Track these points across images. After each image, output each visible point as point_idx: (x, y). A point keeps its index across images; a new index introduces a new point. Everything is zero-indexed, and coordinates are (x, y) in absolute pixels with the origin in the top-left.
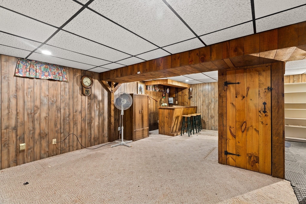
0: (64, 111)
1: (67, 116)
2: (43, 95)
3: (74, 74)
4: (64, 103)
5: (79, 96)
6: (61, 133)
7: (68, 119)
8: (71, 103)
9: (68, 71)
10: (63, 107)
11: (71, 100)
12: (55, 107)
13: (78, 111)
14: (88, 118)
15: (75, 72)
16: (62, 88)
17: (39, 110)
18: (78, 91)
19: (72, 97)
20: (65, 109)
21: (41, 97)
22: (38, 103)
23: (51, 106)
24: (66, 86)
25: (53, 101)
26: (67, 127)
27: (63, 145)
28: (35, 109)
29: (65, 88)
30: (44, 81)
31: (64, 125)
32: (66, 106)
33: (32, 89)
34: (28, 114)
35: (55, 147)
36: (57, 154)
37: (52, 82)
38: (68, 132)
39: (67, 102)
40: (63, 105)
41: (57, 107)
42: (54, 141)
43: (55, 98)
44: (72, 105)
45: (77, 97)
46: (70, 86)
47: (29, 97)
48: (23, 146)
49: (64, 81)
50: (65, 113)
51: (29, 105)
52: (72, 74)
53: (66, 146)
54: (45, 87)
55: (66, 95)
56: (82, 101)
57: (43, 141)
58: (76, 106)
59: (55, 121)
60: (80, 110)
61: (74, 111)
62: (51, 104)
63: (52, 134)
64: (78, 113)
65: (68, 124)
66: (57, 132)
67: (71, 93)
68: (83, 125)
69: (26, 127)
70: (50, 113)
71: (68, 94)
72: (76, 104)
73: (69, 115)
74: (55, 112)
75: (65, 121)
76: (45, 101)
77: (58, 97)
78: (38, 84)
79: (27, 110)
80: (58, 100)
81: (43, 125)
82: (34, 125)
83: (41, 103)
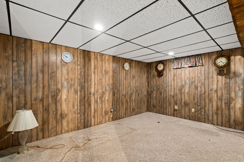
0: (200, 89)
1: (203, 93)
2: (186, 78)
3: (209, 58)
4: (200, 83)
5: (215, 76)
6: (198, 106)
7: (204, 95)
8: (207, 82)
9: (204, 57)
10: (200, 86)
11: (207, 80)
12: (193, 86)
13: (213, 90)
14: (226, 98)
15: (211, 55)
16: (199, 71)
17: (184, 87)
18: (213, 72)
19: (207, 77)
20: (201, 88)
21: (185, 79)
22: (183, 83)
23: (191, 85)
24: (202, 69)
25: (192, 82)
26: (203, 102)
27: (199, 115)
28: (182, 87)
29: (201, 71)
30: (187, 69)
31: (200, 100)
32: (202, 85)
33: (181, 75)
34: (179, 90)
35: (194, 115)
36: (195, 120)
37: (192, 68)
38: (203, 106)
39: (203, 82)
40: (199, 85)
41: (195, 86)
42: (193, 110)
43: (194, 80)
44: (207, 85)
45: (212, 77)
46: (206, 69)
47: (179, 79)
48: (176, 107)
49: (200, 66)
50: (201, 91)
51: (179, 84)
52: (207, 58)
53: (202, 117)
54: (187, 73)
55: (202, 77)
56: (218, 81)
57: (186, 108)
58: (211, 85)
59: (194, 96)
60: (215, 89)
61: (210, 90)
62: (191, 84)
63: (192, 104)
64: (213, 92)
65: (203, 100)
66: (195, 104)
67: (206, 74)
68: (219, 104)
69: (178, 97)
70: (190, 90)
71: (204, 75)
72: (211, 83)
73: (205, 92)
74: (194, 89)
75: (201, 97)
76: (188, 81)
77: (195, 79)
78: (184, 71)
79: (178, 87)
80: (196, 81)
81: (187, 97)
82: (181, 97)
83: (185, 83)
